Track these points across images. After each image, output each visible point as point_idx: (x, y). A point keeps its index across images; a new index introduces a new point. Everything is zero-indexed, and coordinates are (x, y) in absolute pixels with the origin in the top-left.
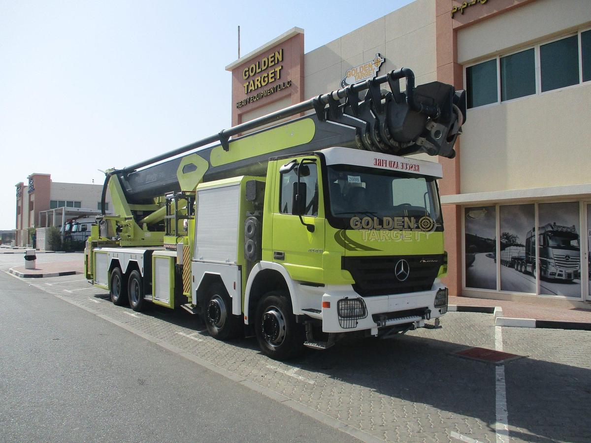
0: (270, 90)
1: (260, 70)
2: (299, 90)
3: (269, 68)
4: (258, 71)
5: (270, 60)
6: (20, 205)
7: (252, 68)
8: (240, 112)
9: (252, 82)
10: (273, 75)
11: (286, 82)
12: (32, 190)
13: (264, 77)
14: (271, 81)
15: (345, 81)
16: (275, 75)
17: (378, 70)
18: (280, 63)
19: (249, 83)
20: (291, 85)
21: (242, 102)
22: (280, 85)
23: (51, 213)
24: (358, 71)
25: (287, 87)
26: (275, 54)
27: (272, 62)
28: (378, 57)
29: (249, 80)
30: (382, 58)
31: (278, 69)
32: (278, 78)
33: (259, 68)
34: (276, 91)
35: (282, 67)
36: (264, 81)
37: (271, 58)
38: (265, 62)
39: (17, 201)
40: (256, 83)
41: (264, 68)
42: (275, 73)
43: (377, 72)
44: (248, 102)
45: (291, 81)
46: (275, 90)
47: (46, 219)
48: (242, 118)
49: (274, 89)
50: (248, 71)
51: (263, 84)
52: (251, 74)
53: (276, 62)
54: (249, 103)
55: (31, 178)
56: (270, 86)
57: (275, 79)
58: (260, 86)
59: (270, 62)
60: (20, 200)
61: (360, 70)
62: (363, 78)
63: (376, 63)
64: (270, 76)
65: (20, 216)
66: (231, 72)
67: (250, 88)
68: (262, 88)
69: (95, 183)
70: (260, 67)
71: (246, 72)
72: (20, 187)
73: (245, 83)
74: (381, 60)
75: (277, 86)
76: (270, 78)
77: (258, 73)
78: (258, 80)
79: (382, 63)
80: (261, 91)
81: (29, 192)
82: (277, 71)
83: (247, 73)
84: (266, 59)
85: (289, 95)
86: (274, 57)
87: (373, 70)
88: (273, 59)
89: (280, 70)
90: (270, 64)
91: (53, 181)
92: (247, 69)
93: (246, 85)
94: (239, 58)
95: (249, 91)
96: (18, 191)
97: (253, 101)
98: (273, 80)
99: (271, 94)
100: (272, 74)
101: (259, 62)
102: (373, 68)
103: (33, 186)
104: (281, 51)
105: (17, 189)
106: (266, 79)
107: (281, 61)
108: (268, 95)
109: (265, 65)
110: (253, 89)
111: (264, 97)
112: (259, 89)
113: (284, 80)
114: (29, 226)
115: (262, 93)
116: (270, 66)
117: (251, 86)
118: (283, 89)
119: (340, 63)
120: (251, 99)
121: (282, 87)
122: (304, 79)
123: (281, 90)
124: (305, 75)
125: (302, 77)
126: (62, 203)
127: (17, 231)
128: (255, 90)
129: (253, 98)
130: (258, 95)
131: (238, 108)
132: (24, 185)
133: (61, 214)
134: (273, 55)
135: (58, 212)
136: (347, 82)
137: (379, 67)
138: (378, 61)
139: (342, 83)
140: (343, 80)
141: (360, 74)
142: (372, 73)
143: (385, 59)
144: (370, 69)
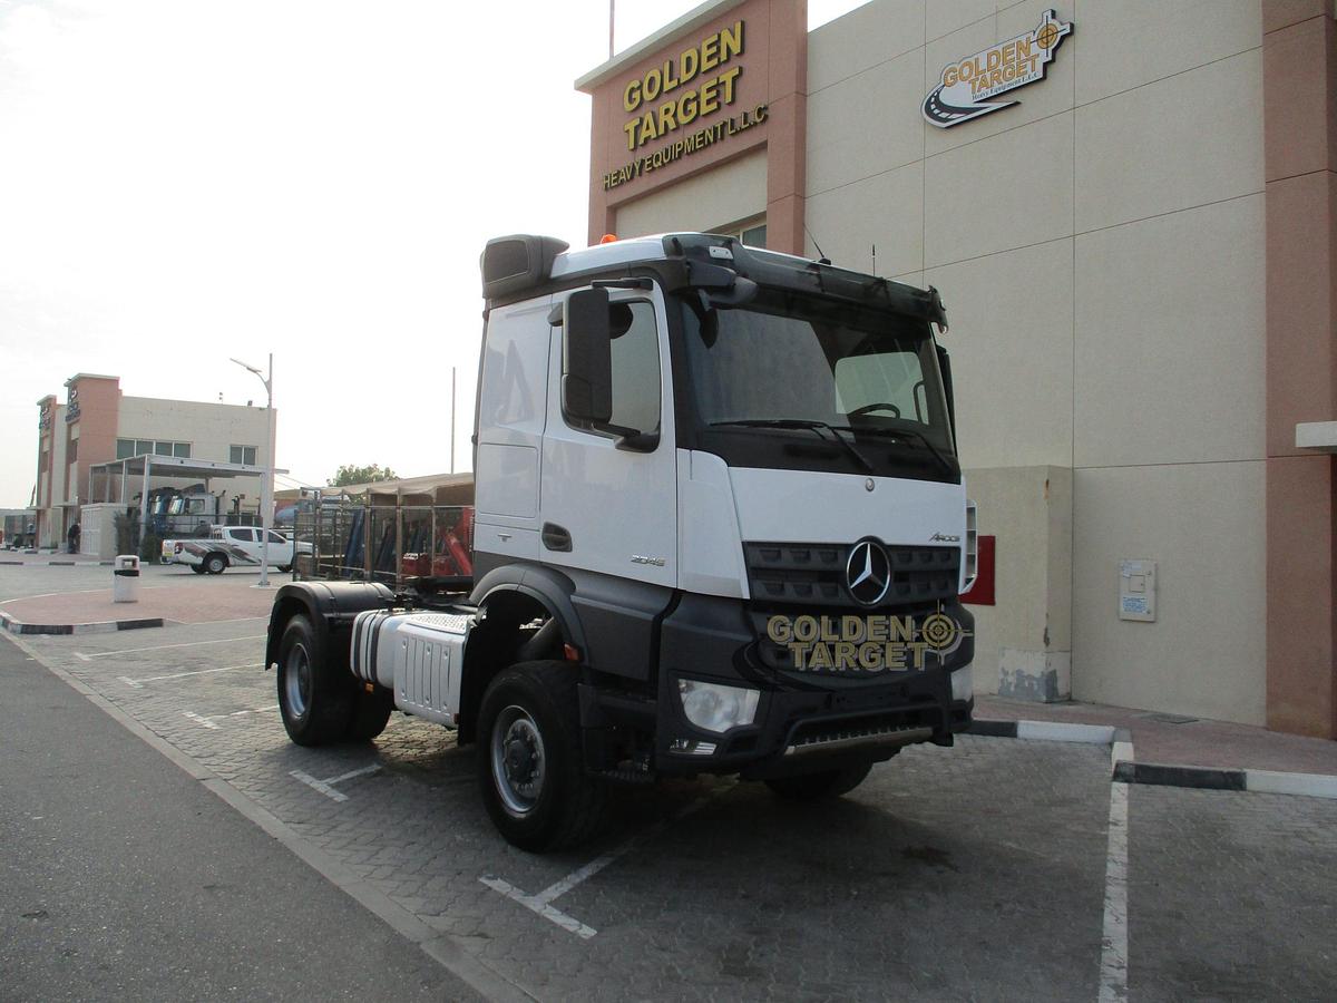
1: (675, 83)
2: (792, 127)
3: (701, 76)
4: (668, 86)
5: (706, 53)
6: (46, 449)
7: (652, 80)
8: (611, 199)
9: (649, 118)
10: (714, 93)
11: (751, 109)
12: (74, 413)
13: (687, 101)
14: (705, 109)
15: (937, 98)
16: (718, 92)
17: (1050, 58)
18: (732, 58)
19: (642, 120)
20: (766, 117)
21: (619, 172)
22: (732, 120)
23: (117, 469)
24: (983, 65)
25: (756, 123)
26: (719, 36)
27: (710, 58)
28: (1051, 21)
29: (640, 114)
30: (1062, 24)
31: (727, 77)
32: (729, 99)
33: (671, 79)
34: (722, 138)
35: (741, 69)
36: (686, 112)
37: (709, 47)
38: (689, 59)
39: (42, 440)
40: (662, 118)
41: (685, 77)
42: (720, 85)
43: (1046, 65)
44: (635, 172)
45: (766, 108)
46: (719, 134)
47: (104, 482)
48: (618, 216)
49: (715, 133)
50: (640, 87)
51: (683, 120)
52: (648, 96)
53: (724, 57)
54: (640, 174)
55: (74, 385)
56: (704, 126)
57: (719, 104)
58: (672, 125)
59: (704, 59)
60: (47, 436)
61: (989, 61)
62: (996, 85)
63: (1044, 38)
64: (705, 97)
65: (45, 474)
66: (590, 97)
67: (644, 134)
68: (680, 132)
70: (675, 75)
71: (632, 90)
72: (47, 405)
73: (629, 122)
74: (1059, 28)
75: (725, 124)
76: (703, 103)
77: (667, 92)
78: (667, 111)
79: (1063, 38)
80: (675, 139)
81: (68, 418)
82: (724, 83)
83: (636, 95)
84: (693, 53)
85: (761, 148)
86: (717, 43)
87: (1033, 59)
88: (714, 49)
89: (735, 79)
90: (706, 66)
92: (635, 84)
93: (631, 127)
94: (612, 53)
95: (641, 141)
96: (42, 415)
97: (654, 169)
98: (714, 106)
99: (705, 147)
100: (709, 90)
101: (671, 63)
102: (1033, 53)
103: (77, 403)
104: (739, 25)
105: (42, 410)
106: (692, 107)
107: (738, 55)
108: (696, 150)
109: (688, 70)
110: (654, 136)
111: (684, 157)
112: (671, 133)
113: (748, 104)
114: (66, 499)
115: (679, 146)
116: (703, 70)
117: (648, 128)
118: (742, 130)
119: (922, 49)
120: (647, 163)
121: (740, 124)
122: (805, 100)
123: (737, 132)
124: (810, 90)
125: (802, 95)
126: (145, 446)
127: (39, 512)
128: (658, 137)
129: (651, 159)
130: (667, 150)
131: (606, 189)
132: (58, 402)
133: (141, 472)
134: (715, 38)
135: (135, 465)
136: (945, 99)
137: (1054, 51)
138: (1050, 32)
139: (929, 103)
140: (933, 96)
141: (988, 74)
142: (1029, 68)
143: (1072, 26)
144: (1023, 57)
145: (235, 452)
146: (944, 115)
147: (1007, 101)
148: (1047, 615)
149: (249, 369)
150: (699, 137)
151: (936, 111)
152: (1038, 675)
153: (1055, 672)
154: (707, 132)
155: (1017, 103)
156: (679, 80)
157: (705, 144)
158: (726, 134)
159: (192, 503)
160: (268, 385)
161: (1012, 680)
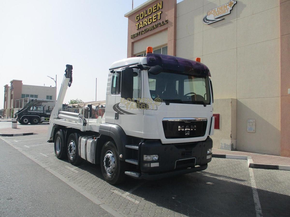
0: (153, 26)
1: (147, 15)
2: (173, 24)
3: (153, 14)
4: (145, 16)
6: (6, 96)
7: (142, 14)
8: (133, 41)
9: (141, 23)
11: (164, 21)
12: (12, 88)
13: (150, 19)
14: (154, 21)
15: (206, 18)
16: (157, 17)
18: (160, 9)
19: (139, 23)
20: (167, 22)
21: (134, 34)
22: (160, 23)
23: (22, 101)
24: (216, 10)
25: (165, 24)
26: (157, 5)
27: (155, 9)
29: (139, 22)
30: (234, 1)
31: (159, 14)
32: (159, 18)
33: (146, 14)
34: (158, 27)
35: (162, 12)
36: (149, 21)
37: (155, 7)
38: (150, 10)
39: (5, 94)
40: (144, 23)
41: (149, 14)
42: (157, 15)
43: (231, 10)
44: (138, 34)
45: (167, 20)
47: (19, 103)
48: (134, 44)
49: (156, 26)
50: (139, 16)
51: (149, 23)
52: (141, 18)
53: (158, 9)
54: (139, 35)
55: (12, 82)
56: (154, 24)
57: (157, 20)
58: (146, 24)
59: (153, 10)
60: (6, 94)
62: (219, 15)
63: (230, 5)
65: (6, 102)
66: (128, 18)
67: (140, 26)
68: (148, 26)
69: (46, 86)
70: (147, 13)
71: (137, 17)
72: (6, 87)
73: (136, 24)
74: (234, 2)
75: (158, 24)
76: (153, 19)
77: (145, 17)
78: (145, 21)
79: (234, 4)
81: (11, 90)
83: (138, 18)
84: (151, 8)
85: (166, 29)
86: (156, 6)
87: (228, 9)
88: (156, 7)
89: (160, 14)
90: (154, 11)
91: (23, 84)
92: (138, 15)
94: (133, 9)
95: (139, 28)
96: (5, 89)
97: (142, 34)
98: (156, 20)
99: (154, 29)
100: (155, 16)
101: (146, 11)
102: (228, 8)
103: (13, 86)
104: (161, 2)
105: (5, 88)
106: (151, 20)
107: (161, 9)
108: (152, 30)
109: (150, 12)
110: (142, 27)
111: (149, 31)
112: (146, 26)
113: (163, 20)
114: (10, 107)
115: (148, 29)
116: (153, 12)
117: (141, 25)
118: (162, 25)
119: (203, 7)
120: (141, 33)
121: (162, 24)
122: (176, 18)
123: (161, 26)
124: (177, 16)
125: (176, 17)
126: (28, 96)
127: (4, 110)
128: (143, 27)
129: (142, 32)
130: (145, 30)
131: (131, 38)
132: (8, 86)
134: (156, 5)
135: (25, 100)
136: (208, 18)
137: (233, 7)
138: (231, 3)
139: (204, 19)
140: (205, 17)
141: (217, 13)
142: (227, 11)
143: (236, 2)
144: (225, 9)
145: (48, 97)
146: (207, 22)
147: (222, 18)
148: (231, 131)
149: (51, 78)
150: (152, 27)
151: (206, 21)
152: (229, 144)
153: (233, 144)
154: (154, 26)
155: (224, 19)
156: (148, 14)
157: (154, 28)
158: (158, 26)
159: (38, 108)
160: (56, 82)
161: (223, 145)
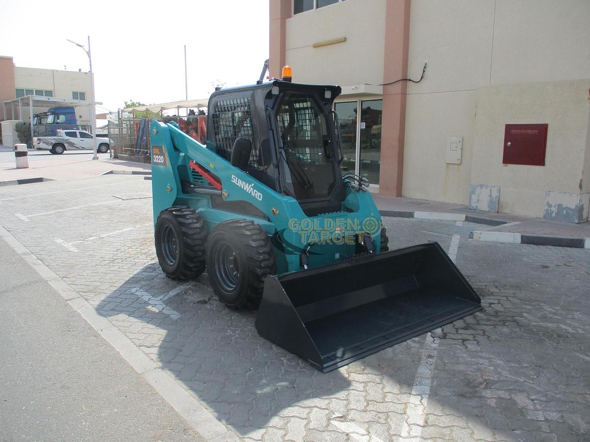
23: (16, 104)
47: (12, 110)
91: (16, 66)
126: (30, 92)
133: (28, 105)
135: (25, 101)
145: (75, 95)
152: (573, 207)
153: (582, 205)
161: (554, 209)
